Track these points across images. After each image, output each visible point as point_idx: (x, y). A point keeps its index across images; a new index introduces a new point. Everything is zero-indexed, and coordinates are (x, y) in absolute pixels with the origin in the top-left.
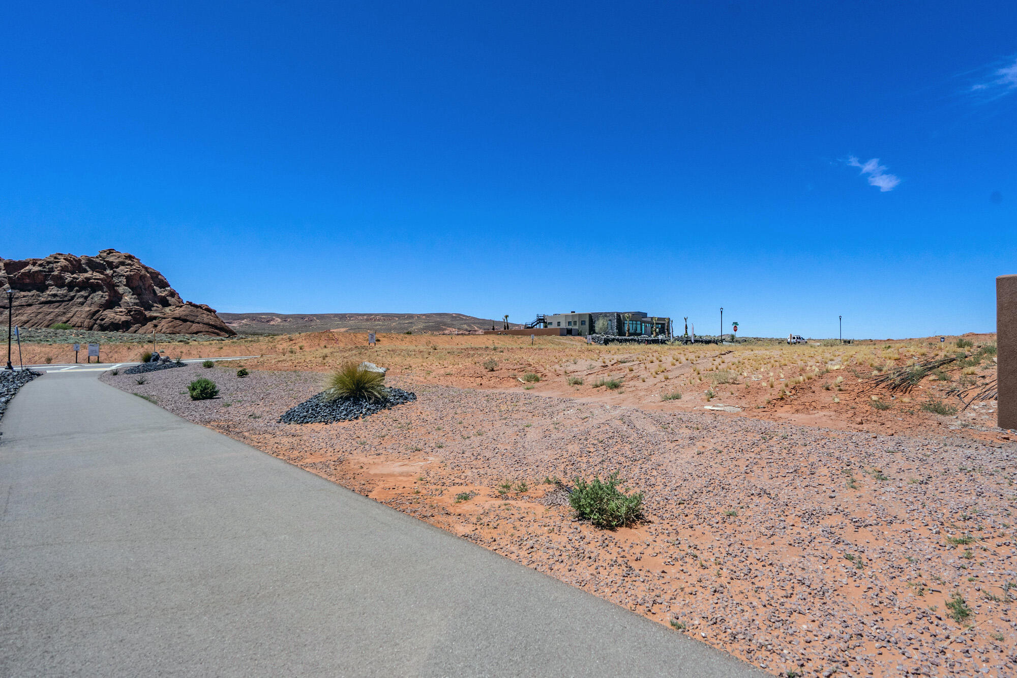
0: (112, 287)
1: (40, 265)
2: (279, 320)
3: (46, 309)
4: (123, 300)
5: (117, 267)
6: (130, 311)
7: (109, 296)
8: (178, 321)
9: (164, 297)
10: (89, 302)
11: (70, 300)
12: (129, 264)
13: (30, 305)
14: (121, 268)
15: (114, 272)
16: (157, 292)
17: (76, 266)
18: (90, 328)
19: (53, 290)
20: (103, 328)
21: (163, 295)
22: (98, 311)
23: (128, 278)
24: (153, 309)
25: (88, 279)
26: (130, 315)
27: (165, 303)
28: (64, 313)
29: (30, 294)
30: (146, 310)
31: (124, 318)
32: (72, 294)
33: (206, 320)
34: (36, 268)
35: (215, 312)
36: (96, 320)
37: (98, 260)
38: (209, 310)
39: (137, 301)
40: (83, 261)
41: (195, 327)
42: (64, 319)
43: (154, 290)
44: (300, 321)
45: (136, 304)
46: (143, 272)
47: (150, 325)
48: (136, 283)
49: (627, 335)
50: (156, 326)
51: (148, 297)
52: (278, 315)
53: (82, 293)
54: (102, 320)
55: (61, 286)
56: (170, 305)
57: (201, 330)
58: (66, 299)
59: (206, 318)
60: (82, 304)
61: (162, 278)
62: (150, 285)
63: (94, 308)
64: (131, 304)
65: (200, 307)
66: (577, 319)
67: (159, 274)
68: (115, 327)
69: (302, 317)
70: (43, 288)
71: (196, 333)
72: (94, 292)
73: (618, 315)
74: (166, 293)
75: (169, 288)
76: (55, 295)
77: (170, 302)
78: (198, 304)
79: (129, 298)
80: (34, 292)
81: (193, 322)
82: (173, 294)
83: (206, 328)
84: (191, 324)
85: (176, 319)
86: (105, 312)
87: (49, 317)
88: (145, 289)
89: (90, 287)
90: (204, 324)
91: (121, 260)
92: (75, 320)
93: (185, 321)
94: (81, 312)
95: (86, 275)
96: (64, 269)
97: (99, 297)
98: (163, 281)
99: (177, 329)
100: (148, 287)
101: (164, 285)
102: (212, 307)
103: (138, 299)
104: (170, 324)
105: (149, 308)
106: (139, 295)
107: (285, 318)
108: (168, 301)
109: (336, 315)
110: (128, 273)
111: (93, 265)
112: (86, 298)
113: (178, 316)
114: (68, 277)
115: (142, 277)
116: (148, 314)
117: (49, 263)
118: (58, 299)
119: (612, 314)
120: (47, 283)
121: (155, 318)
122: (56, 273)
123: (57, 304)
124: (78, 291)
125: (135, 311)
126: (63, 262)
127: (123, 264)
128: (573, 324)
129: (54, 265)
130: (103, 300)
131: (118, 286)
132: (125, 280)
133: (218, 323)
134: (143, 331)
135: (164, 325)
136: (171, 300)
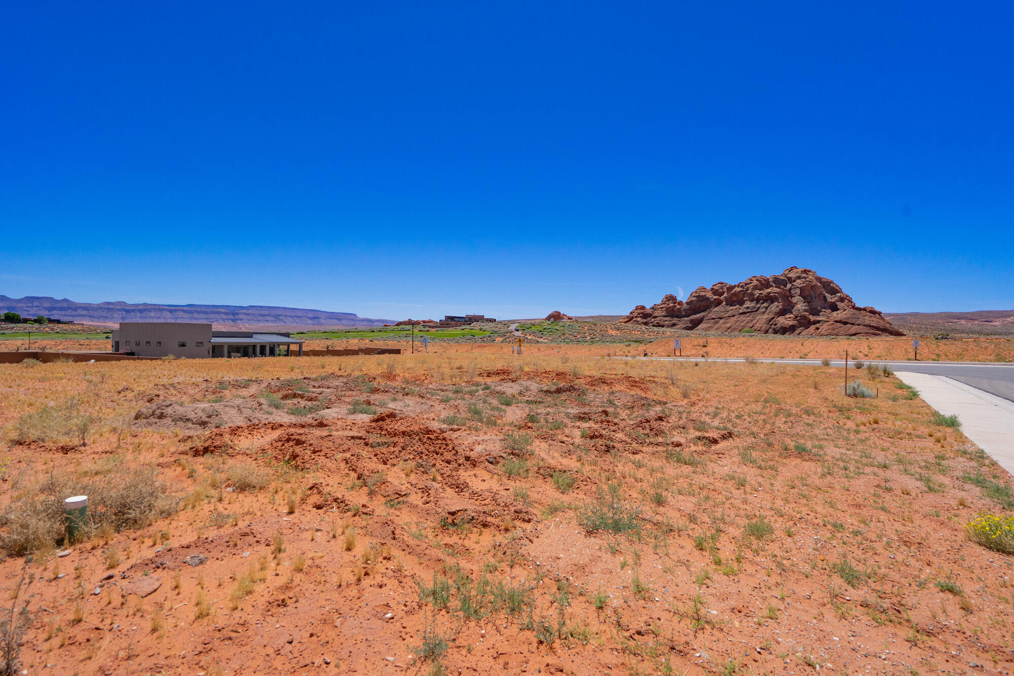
0: (787, 297)
1: (742, 287)
3: (742, 318)
4: (795, 308)
5: (794, 281)
6: (796, 317)
7: (783, 305)
8: (839, 325)
9: (834, 303)
10: (768, 311)
11: (756, 311)
12: (803, 278)
13: (734, 316)
14: (798, 281)
15: (793, 285)
16: (828, 298)
17: (765, 284)
18: (766, 332)
19: (748, 304)
20: (776, 332)
21: (833, 301)
22: (773, 318)
23: (801, 289)
24: (821, 314)
25: (769, 293)
26: (797, 320)
27: (834, 308)
28: (752, 320)
29: (734, 307)
30: (813, 315)
31: (791, 323)
32: (758, 306)
33: (867, 322)
34: (740, 289)
35: (880, 313)
36: (771, 325)
37: (782, 278)
38: (873, 312)
39: (807, 308)
40: (771, 280)
41: (854, 329)
42: (751, 325)
43: (825, 297)
45: (806, 311)
46: (816, 283)
47: (813, 327)
48: (807, 292)
50: (818, 329)
51: (817, 303)
53: (764, 305)
54: (776, 325)
55: (752, 301)
56: (838, 309)
57: (859, 332)
58: (754, 310)
59: (869, 319)
60: (764, 313)
61: (834, 286)
62: (821, 293)
63: (771, 316)
64: (801, 311)
65: (865, 309)
67: (832, 282)
68: (784, 331)
70: (741, 303)
71: (855, 335)
72: (772, 302)
74: (836, 298)
75: (839, 294)
76: (748, 308)
77: (838, 307)
78: (862, 307)
79: (800, 306)
80: (737, 306)
81: (853, 324)
82: (842, 299)
83: (867, 330)
84: (851, 326)
85: (836, 322)
86: (778, 319)
87: (742, 324)
88: (815, 297)
89: (770, 299)
90: (865, 325)
91: (798, 275)
92: (758, 326)
93: (845, 323)
94: (761, 319)
95: (769, 290)
96: (755, 288)
97: (775, 307)
98: (834, 288)
99: (837, 331)
100: (819, 295)
101: (834, 291)
102: (877, 309)
103: (808, 306)
104: (830, 327)
105: (816, 313)
106: (809, 302)
108: (837, 305)
110: (801, 285)
111: (778, 282)
112: (767, 308)
113: (838, 319)
114: (757, 293)
115: (814, 288)
116: (812, 318)
117: (746, 284)
118: (749, 310)
120: (745, 299)
121: (819, 322)
122: (749, 291)
123: (748, 314)
124: (762, 303)
125: (801, 316)
126: (755, 282)
127: (799, 278)
129: (749, 286)
130: (778, 310)
131: (794, 297)
132: (799, 291)
133: (881, 324)
134: (806, 333)
135: (824, 328)
136: (840, 305)
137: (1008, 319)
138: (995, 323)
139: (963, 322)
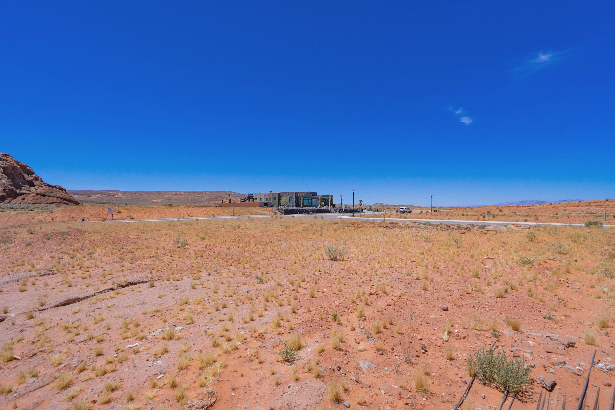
2: (121, 195)
4: (1, 183)
6: (5, 190)
8: (39, 196)
9: (31, 181)
12: (5, 160)
16: (26, 177)
21: (30, 179)
23: (4, 168)
24: (22, 188)
26: (5, 192)
27: (31, 184)
30: (17, 189)
31: (1, 194)
33: (59, 195)
35: (65, 190)
38: (61, 189)
39: (11, 183)
41: (51, 200)
43: (23, 176)
44: (134, 195)
45: (10, 185)
46: (15, 165)
47: (19, 198)
48: (10, 172)
49: (301, 206)
50: (24, 199)
51: (19, 181)
52: (120, 192)
56: (35, 186)
57: (54, 202)
59: (59, 194)
61: (29, 169)
62: (21, 173)
64: (6, 185)
65: (55, 187)
66: (271, 197)
67: (27, 166)
69: (135, 193)
71: (52, 203)
73: (297, 194)
74: (32, 178)
75: (34, 175)
77: (35, 184)
78: (54, 185)
79: (5, 181)
81: (50, 196)
82: (37, 179)
83: (59, 200)
84: (48, 197)
85: (38, 194)
88: (17, 176)
90: (57, 197)
93: (44, 196)
98: (30, 170)
99: (39, 201)
100: (19, 174)
101: (30, 173)
102: (64, 187)
103: (12, 182)
104: (34, 198)
105: (20, 187)
106: (12, 179)
107: (125, 193)
108: (33, 183)
109: (156, 192)
110: (4, 165)
113: (39, 192)
115: (14, 168)
116: (18, 191)
119: (293, 193)
121: (23, 194)
125: (8, 189)
127: (1, 159)
128: (268, 199)
132: (2, 170)
133: (67, 197)
134: (14, 202)
135: (29, 198)
136: (36, 183)
137: (98, 195)
138: (92, 197)
139: (77, 196)
